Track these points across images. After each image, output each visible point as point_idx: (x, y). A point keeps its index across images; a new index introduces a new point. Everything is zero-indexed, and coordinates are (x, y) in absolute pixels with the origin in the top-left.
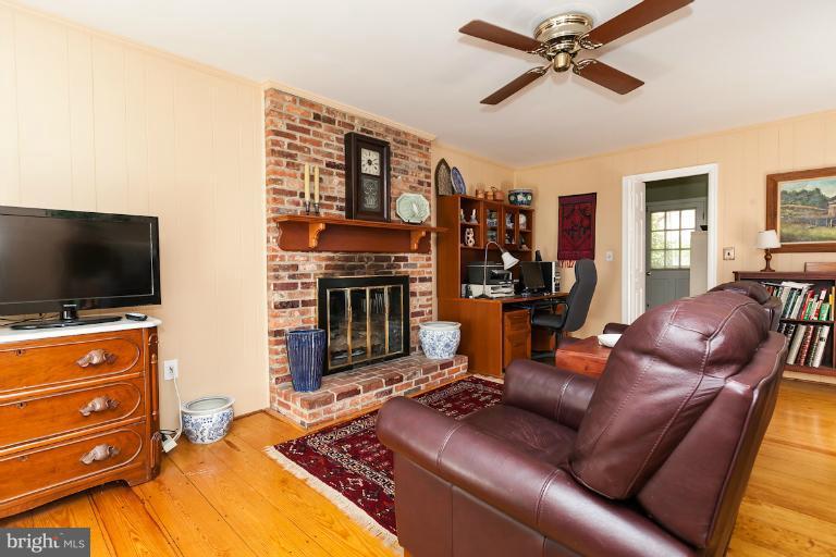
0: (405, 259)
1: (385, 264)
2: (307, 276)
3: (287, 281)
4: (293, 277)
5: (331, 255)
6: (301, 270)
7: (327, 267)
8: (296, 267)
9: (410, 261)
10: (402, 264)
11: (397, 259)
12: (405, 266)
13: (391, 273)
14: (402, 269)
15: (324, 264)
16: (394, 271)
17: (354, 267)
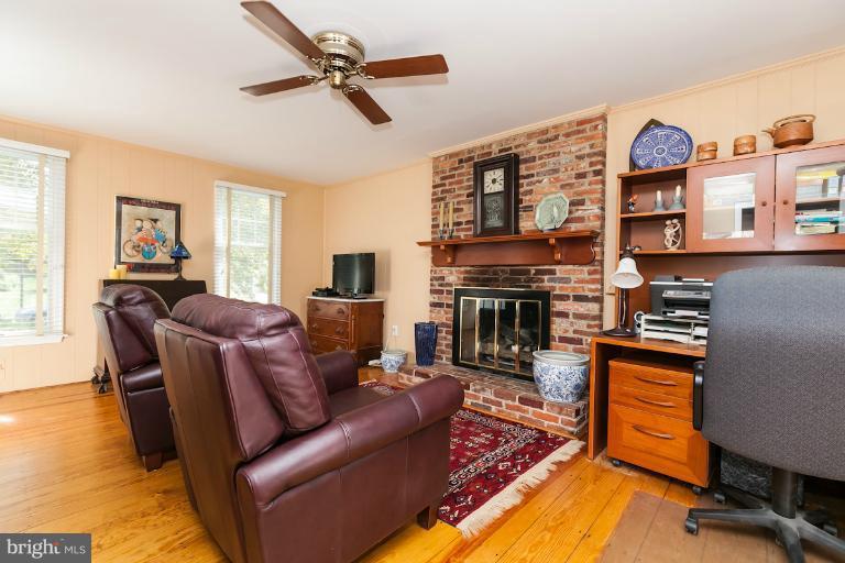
0: (552, 272)
1: (523, 278)
2: (450, 285)
3: (438, 288)
4: (441, 285)
5: (469, 268)
6: (447, 280)
7: (465, 279)
8: (443, 278)
9: (558, 275)
10: (546, 277)
11: (538, 272)
12: (550, 280)
13: (530, 287)
14: (546, 284)
15: (462, 276)
16: (534, 286)
17: (489, 280)
